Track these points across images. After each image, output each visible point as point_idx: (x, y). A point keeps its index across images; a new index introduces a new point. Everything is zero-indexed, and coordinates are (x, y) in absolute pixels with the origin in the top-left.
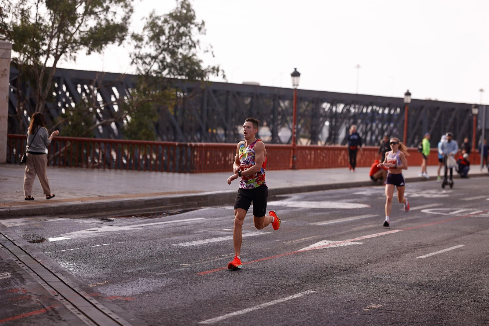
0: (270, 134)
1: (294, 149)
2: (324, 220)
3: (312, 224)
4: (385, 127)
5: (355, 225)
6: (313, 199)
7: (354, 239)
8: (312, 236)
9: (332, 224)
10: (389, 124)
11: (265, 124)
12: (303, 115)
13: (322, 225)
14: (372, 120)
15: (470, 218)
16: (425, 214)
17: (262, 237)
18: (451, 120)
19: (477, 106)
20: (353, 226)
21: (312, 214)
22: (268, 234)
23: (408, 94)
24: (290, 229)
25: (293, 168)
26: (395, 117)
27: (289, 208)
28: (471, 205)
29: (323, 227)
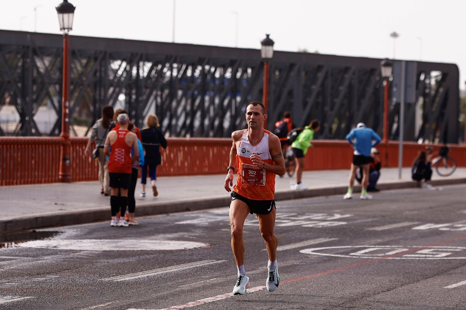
0: (17, 117)
1: (65, 145)
2: (128, 273)
3: (107, 279)
4: (226, 102)
5: (184, 280)
6: (104, 234)
7: (185, 305)
8: (108, 302)
9: (144, 278)
10: (234, 97)
11: (8, 100)
12: (78, 83)
13: (125, 281)
14: (203, 90)
15: (387, 261)
16: (307, 256)
17: (17, 305)
18: (343, 89)
19: (389, 63)
20: (180, 281)
21: (104, 262)
22: (28, 300)
23: (268, 42)
24: (67, 290)
25: (65, 180)
26: (245, 84)
27: (61, 251)
28: (386, 239)
29: (127, 284)
